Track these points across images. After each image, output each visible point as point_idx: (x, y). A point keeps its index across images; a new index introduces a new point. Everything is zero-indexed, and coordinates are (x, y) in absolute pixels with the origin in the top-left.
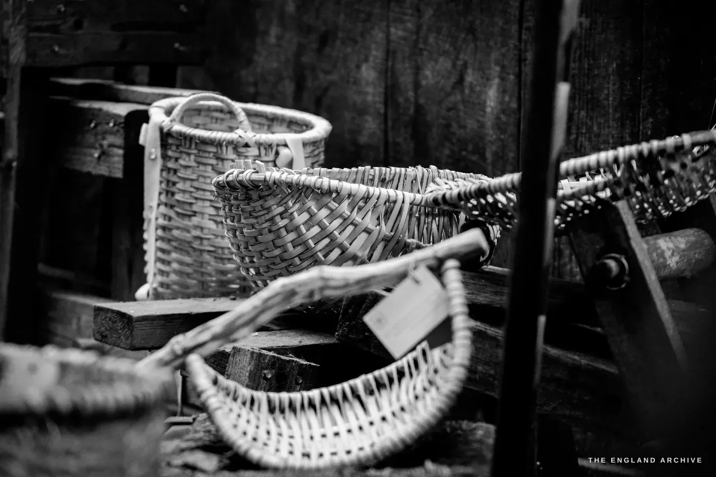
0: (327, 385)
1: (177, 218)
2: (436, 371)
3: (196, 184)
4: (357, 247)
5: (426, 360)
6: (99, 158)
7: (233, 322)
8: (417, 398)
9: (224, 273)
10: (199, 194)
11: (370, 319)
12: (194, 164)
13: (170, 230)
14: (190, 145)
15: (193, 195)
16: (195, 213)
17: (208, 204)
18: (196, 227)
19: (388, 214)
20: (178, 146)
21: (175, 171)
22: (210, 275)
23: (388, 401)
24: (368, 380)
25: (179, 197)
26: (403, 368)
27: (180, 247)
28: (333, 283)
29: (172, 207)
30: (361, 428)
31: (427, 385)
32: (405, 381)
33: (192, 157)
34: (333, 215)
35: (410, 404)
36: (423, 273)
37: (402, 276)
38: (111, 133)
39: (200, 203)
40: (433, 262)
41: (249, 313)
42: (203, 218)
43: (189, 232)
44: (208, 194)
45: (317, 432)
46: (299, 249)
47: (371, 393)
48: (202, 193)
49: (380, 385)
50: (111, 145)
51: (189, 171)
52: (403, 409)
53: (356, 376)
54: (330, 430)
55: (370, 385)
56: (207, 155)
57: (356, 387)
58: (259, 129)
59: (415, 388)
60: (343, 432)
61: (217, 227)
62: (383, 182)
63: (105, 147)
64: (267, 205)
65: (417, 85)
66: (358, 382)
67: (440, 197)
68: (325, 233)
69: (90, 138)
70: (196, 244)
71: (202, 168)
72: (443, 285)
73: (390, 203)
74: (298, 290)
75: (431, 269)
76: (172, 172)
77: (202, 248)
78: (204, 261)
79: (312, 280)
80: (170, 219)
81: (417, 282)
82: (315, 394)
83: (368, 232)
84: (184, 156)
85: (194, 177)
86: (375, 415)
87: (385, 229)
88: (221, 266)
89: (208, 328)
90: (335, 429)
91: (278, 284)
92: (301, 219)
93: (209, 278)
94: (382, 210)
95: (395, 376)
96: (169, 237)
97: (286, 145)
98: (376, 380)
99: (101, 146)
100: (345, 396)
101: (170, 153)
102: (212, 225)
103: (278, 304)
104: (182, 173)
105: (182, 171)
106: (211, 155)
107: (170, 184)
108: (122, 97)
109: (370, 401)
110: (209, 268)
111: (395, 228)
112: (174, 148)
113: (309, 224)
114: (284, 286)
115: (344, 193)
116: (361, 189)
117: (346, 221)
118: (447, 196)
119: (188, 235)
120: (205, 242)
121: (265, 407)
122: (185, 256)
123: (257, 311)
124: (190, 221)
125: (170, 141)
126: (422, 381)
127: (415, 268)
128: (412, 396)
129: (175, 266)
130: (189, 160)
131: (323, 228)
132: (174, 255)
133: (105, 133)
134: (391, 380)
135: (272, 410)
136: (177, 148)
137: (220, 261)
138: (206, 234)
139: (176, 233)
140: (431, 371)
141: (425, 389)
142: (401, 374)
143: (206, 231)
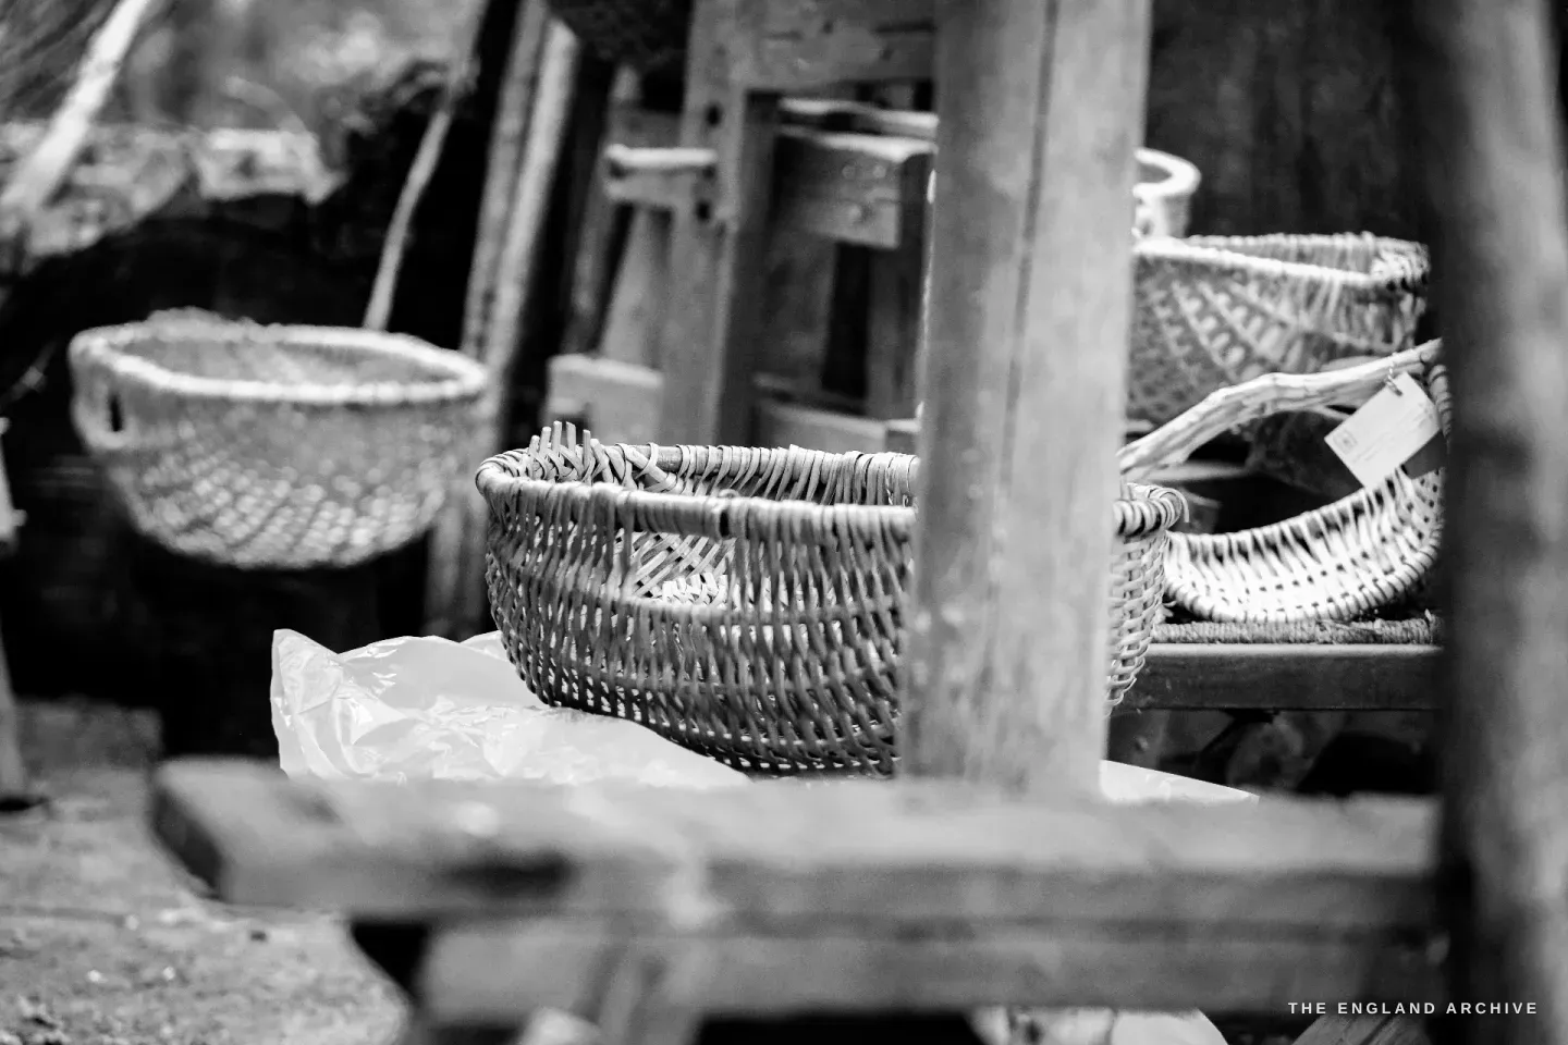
0: (1259, 525)
2: (1410, 507)
4: (1268, 346)
5: (1393, 495)
6: (861, 218)
7: (1163, 443)
8: (1384, 540)
11: (1332, 440)
19: (1310, 299)
23: (1343, 546)
24: (1314, 521)
26: (1361, 504)
28: (1290, 394)
30: (1310, 580)
31: (1398, 524)
32: (1362, 520)
34: (1235, 302)
35: (1374, 548)
36: (1406, 382)
37: (1379, 386)
38: (877, 182)
40: (1418, 368)
41: (1183, 431)
45: (1254, 585)
46: (1187, 349)
47: (1319, 535)
49: (1331, 526)
50: (881, 201)
52: (1365, 555)
53: (1296, 513)
54: (1271, 582)
55: (1317, 526)
57: (1298, 528)
59: (1379, 528)
60: (1288, 585)
62: (1302, 257)
63: (870, 202)
65: (1306, 111)
66: (1302, 522)
67: (1398, 282)
68: (1223, 327)
69: (844, 190)
72: (1429, 395)
73: (1313, 288)
74: (1245, 402)
75: (1415, 376)
79: (1264, 389)
81: (1399, 393)
82: (1244, 537)
83: (1283, 325)
86: (1329, 564)
87: (1306, 322)
89: (1133, 451)
90: (1277, 581)
91: (1218, 397)
92: (1190, 307)
94: (1302, 295)
95: (1351, 515)
98: (1325, 520)
99: (863, 201)
100: (1284, 539)
103: (1220, 422)
108: (889, 129)
109: (1317, 546)
111: (1320, 320)
113: (1201, 315)
114: (1227, 397)
115: (1251, 273)
116: (1274, 267)
117: (1253, 311)
118: (1409, 279)
121: (1185, 554)
123: (1194, 429)
126: (1389, 518)
127: (1395, 376)
128: (1377, 540)
131: (1220, 319)
133: (869, 185)
134: (1345, 519)
135: (1193, 556)
140: (1403, 507)
141: (1394, 530)
142: (1358, 511)
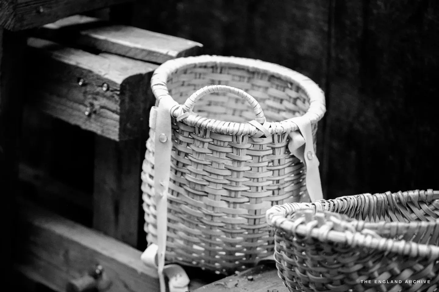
1: (187, 196)
3: (208, 169)
6: (89, 115)
9: (232, 245)
10: (213, 178)
12: (207, 151)
13: (177, 203)
14: (205, 134)
15: (206, 178)
16: (207, 194)
17: (221, 186)
18: (207, 206)
20: (190, 133)
21: (186, 155)
22: (219, 245)
25: (190, 177)
27: (188, 220)
29: (181, 185)
33: (206, 145)
38: (104, 96)
39: (212, 186)
42: (215, 199)
43: (199, 208)
44: (222, 178)
48: (215, 177)
50: (104, 107)
51: (201, 157)
56: (222, 144)
58: (240, 81)
61: (229, 207)
63: (97, 107)
64: (343, 261)
69: (78, 95)
70: (206, 220)
71: (216, 155)
76: (182, 155)
77: (212, 224)
78: (213, 234)
80: (178, 194)
84: (198, 143)
85: (207, 163)
88: (230, 239)
93: (217, 248)
96: (178, 210)
97: (298, 131)
99: (92, 105)
101: (181, 138)
102: (224, 205)
104: (194, 157)
105: (194, 155)
106: (226, 144)
107: (180, 165)
110: (218, 240)
112: (186, 134)
119: (198, 211)
120: (216, 219)
122: (193, 228)
124: (201, 200)
125: (182, 127)
129: (181, 234)
130: (203, 147)
132: (181, 226)
133: (96, 94)
136: (189, 135)
137: (230, 235)
138: (217, 213)
139: (184, 207)
143: (216, 210)
